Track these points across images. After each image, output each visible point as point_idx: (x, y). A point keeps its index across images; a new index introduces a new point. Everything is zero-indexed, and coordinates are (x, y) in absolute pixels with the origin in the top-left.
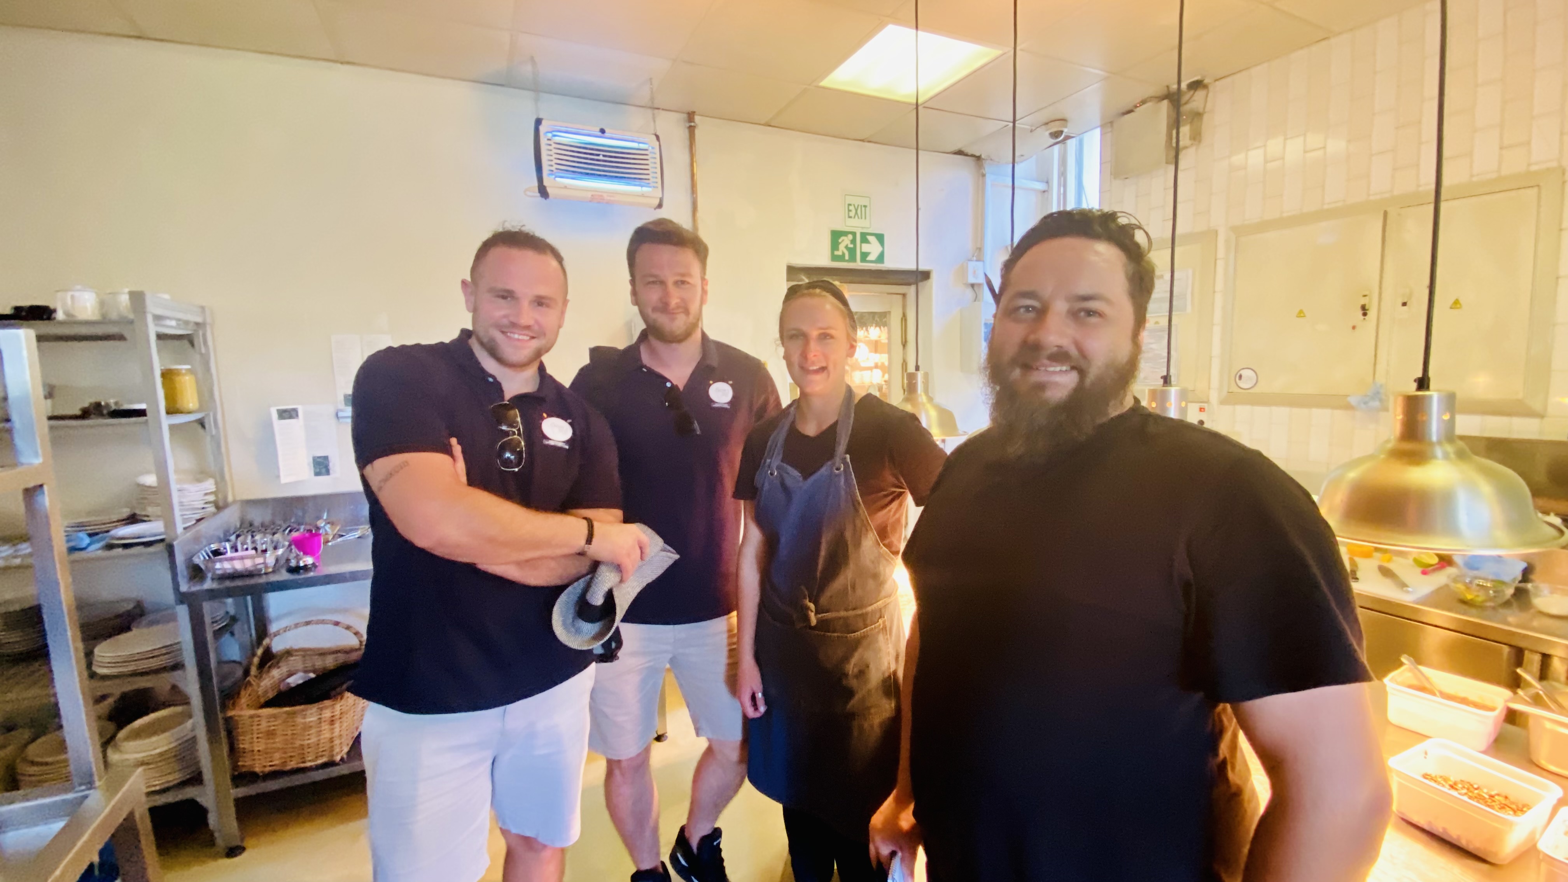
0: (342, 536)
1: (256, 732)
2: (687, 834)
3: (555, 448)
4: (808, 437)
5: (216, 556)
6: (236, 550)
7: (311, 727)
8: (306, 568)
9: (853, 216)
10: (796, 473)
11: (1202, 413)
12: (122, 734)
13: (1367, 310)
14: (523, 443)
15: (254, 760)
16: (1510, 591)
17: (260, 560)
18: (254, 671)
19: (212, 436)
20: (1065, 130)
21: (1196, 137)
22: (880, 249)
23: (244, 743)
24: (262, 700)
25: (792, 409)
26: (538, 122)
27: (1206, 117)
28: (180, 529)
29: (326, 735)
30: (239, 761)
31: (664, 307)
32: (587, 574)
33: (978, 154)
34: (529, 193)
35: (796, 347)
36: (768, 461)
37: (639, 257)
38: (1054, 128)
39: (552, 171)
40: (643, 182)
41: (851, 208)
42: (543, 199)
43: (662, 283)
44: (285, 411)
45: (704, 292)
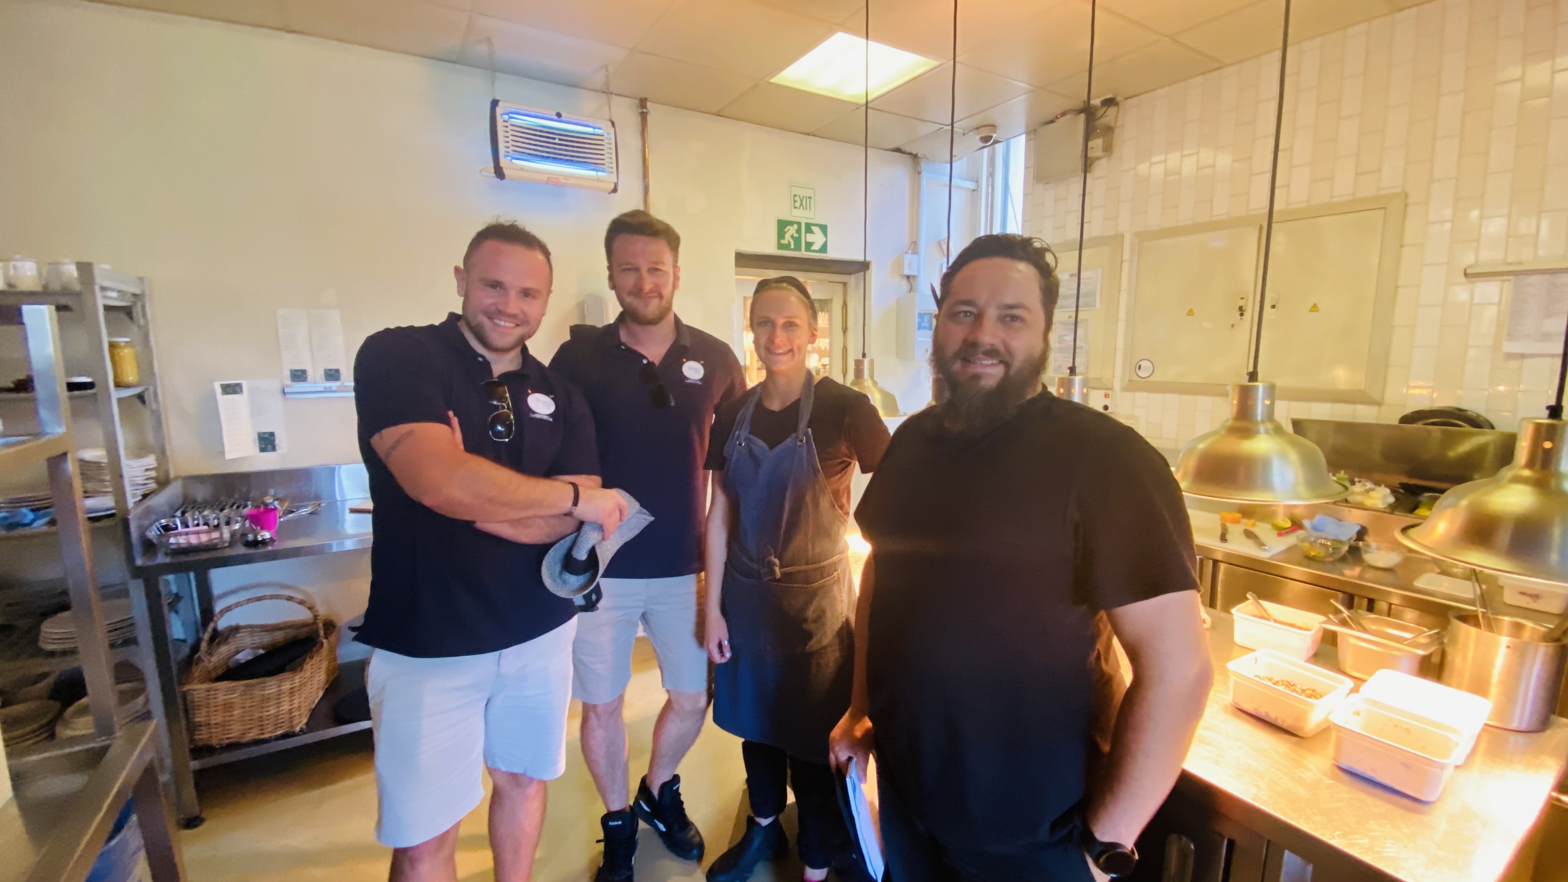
0: (293, 512)
1: (212, 705)
2: (648, 782)
3: (541, 421)
4: (774, 411)
5: (167, 532)
6: (187, 526)
7: (270, 698)
8: (264, 542)
9: (798, 208)
10: (761, 443)
11: (1107, 399)
12: (70, 710)
13: (1244, 311)
14: (512, 417)
15: (211, 733)
16: (1346, 548)
17: (215, 535)
18: (204, 645)
19: (152, 411)
20: (994, 135)
21: (1108, 149)
22: (823, 239)
23: (200, 717)
24: (214, 675)
25: (759, 388)
26: (495, 103)
27: (1117, 131)
28: (131, 502)
29: (285, 707)
30: (194, 735)
31: (638, 291)
32: (572, 533)
33: (914, 153)
34: (484, 173)
35: (764, 331)
36: (737, 433)
37: (616, 245)
38: (985, 133)
39: (509, 152)
40: (598, 167)
41: (797, 199)
42: (499, 180)
43: (637, 269)
44: (229, 386)
45: (676, 278)
